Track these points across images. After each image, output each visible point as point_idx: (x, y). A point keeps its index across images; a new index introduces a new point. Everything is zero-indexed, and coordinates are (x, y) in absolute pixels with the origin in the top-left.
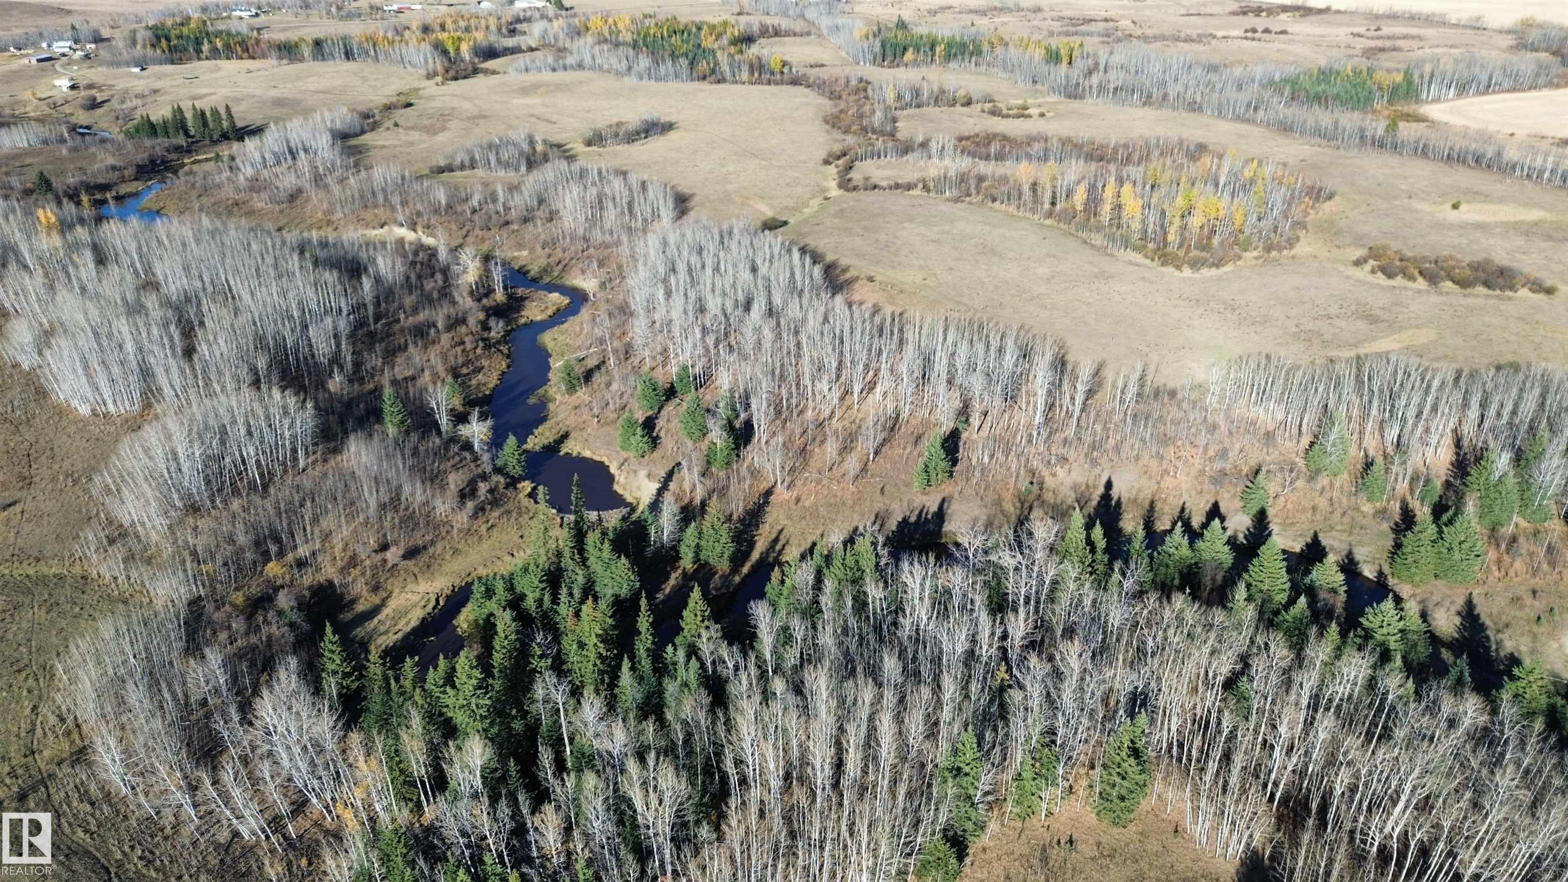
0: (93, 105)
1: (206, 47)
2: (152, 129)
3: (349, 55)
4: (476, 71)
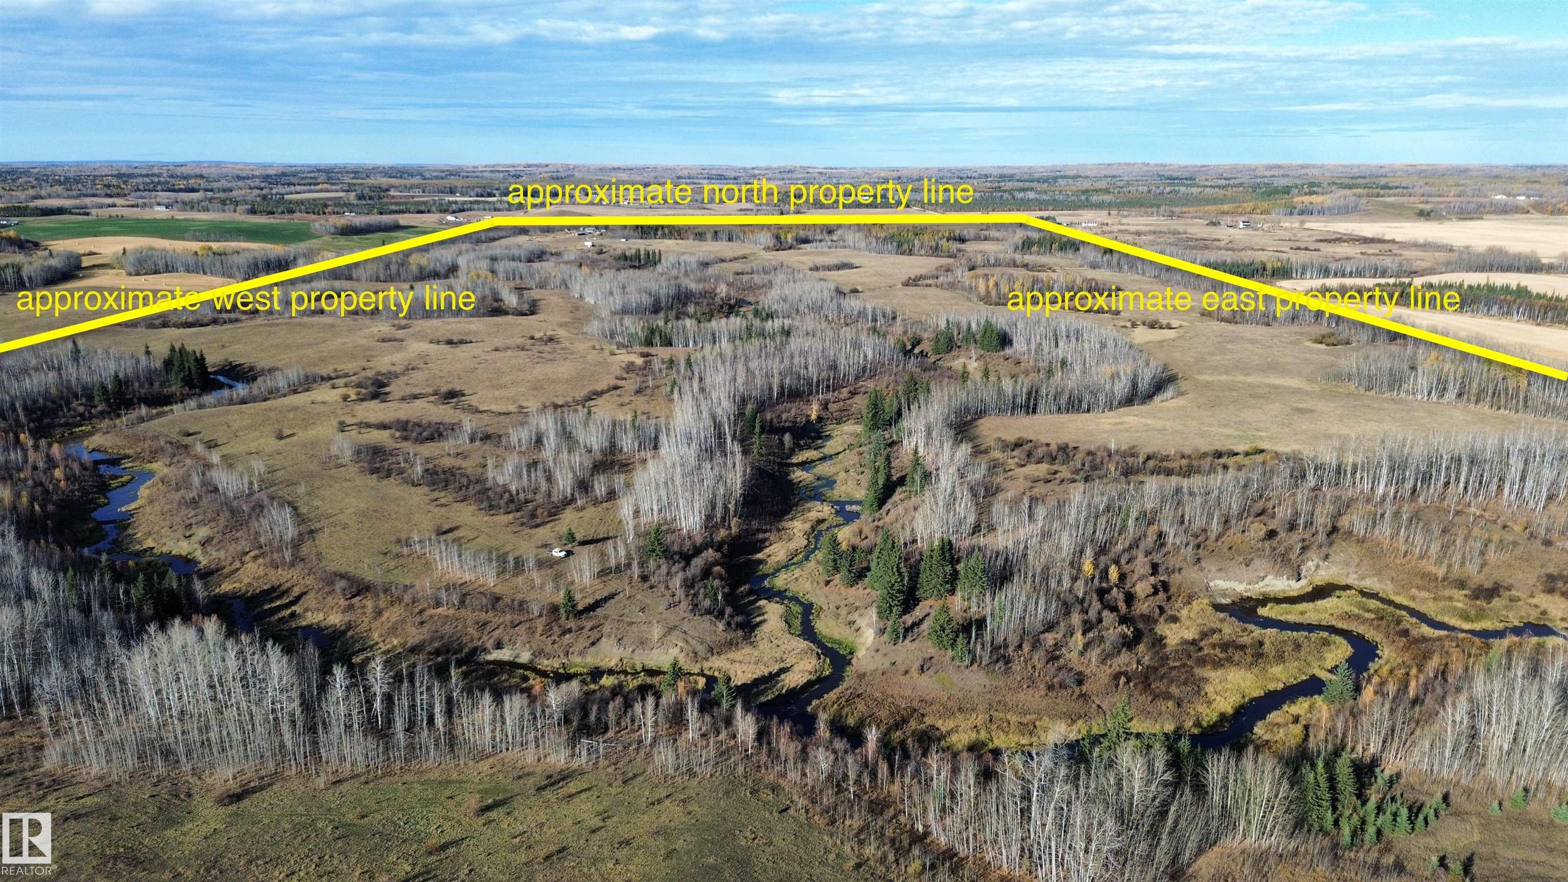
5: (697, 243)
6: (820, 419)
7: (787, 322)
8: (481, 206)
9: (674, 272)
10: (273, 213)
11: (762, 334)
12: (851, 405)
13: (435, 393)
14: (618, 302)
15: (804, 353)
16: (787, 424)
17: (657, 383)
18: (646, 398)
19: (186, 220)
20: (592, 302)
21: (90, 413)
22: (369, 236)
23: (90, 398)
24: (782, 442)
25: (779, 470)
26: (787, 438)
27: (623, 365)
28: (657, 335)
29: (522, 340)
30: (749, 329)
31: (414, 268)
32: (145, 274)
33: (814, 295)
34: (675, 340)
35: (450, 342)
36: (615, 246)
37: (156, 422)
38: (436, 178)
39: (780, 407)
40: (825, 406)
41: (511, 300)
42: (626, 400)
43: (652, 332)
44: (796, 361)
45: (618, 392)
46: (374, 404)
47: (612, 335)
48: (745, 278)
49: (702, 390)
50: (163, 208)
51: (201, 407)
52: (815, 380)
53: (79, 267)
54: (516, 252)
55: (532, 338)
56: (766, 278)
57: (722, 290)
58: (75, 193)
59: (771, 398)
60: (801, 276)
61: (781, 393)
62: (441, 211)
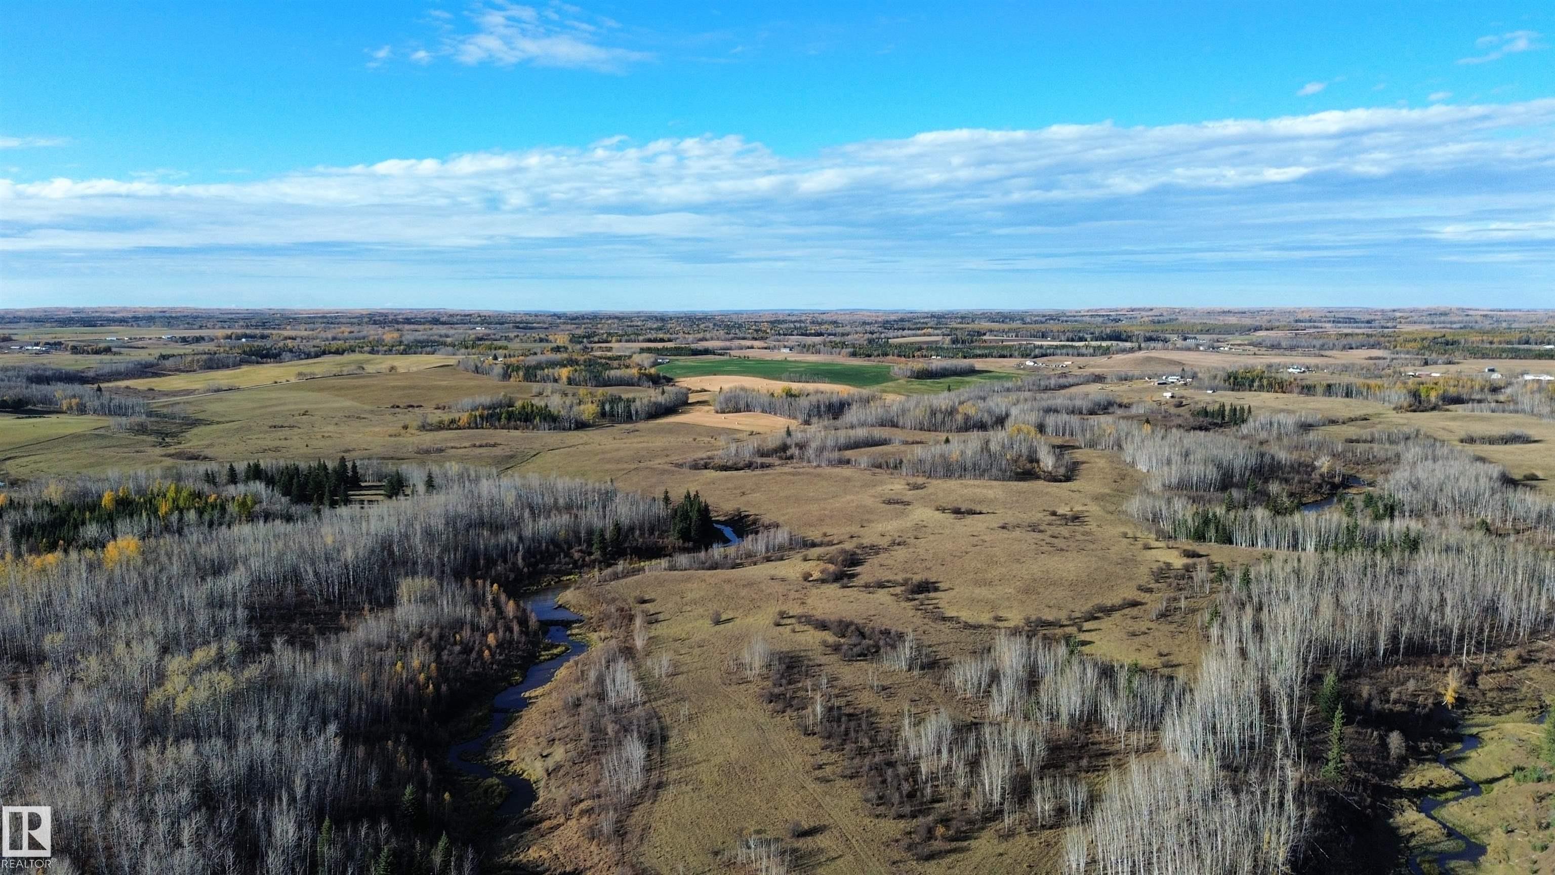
0: (1180, 405)
1: (1256, 384)
2: (1205, 413)
3: (1348, 394)
4: (1434, 409)
5: (1302, 398)
6: (1461, 701)
7: (1415, 525)
8: (1064, 351)
9: (1263, 435)
10: (869, 356)
11: (1371, 542)
12: (1519, 681)
13: (905, 583)
14: (1174, 474)
15: (1438, 583)
16: (1398, 707)
17: (1192, 603)
18: (1172, 627)
19: (795, 361)
20: (1145, 471)
21: (584, 560)
22: (942, 380)
23: (590, 544)
24: (1384, 745)
25: (1372, 806)
26: (1395, 740)
27: (1155, 566)
28: (1212, 527)
29: (1040, 515)
30: (1351, 532)
31: (959, 418)
32: (729, 412)
33: (1464, 484)
34: (1237, 536)
35: (957, 511)
36: (1197, 398)
37: (623, 581)
38: (1036, 322)
39: (1392, 673)
40: (1472, 678)
41: (1047, 461)
42: (1142, 626)
43: (1206, 522)
44: (1424, 595)
45: (1135, 611)
46: (832, 589)
47: (1156, 518)
48: (1360, 448)
49: (1258, 627)
50: (787, 350)
51: (672, 568)
52: (1456, 631)
53: (686, 403)
54: (1078, 403)
55: (1054, 514)
56: (1391, 450)
57: (1324, 463)
58: (731, 336)
59: (1373, 653)
60: (1445, 450)
61: (1393, 650)
62: (1022, 356)
